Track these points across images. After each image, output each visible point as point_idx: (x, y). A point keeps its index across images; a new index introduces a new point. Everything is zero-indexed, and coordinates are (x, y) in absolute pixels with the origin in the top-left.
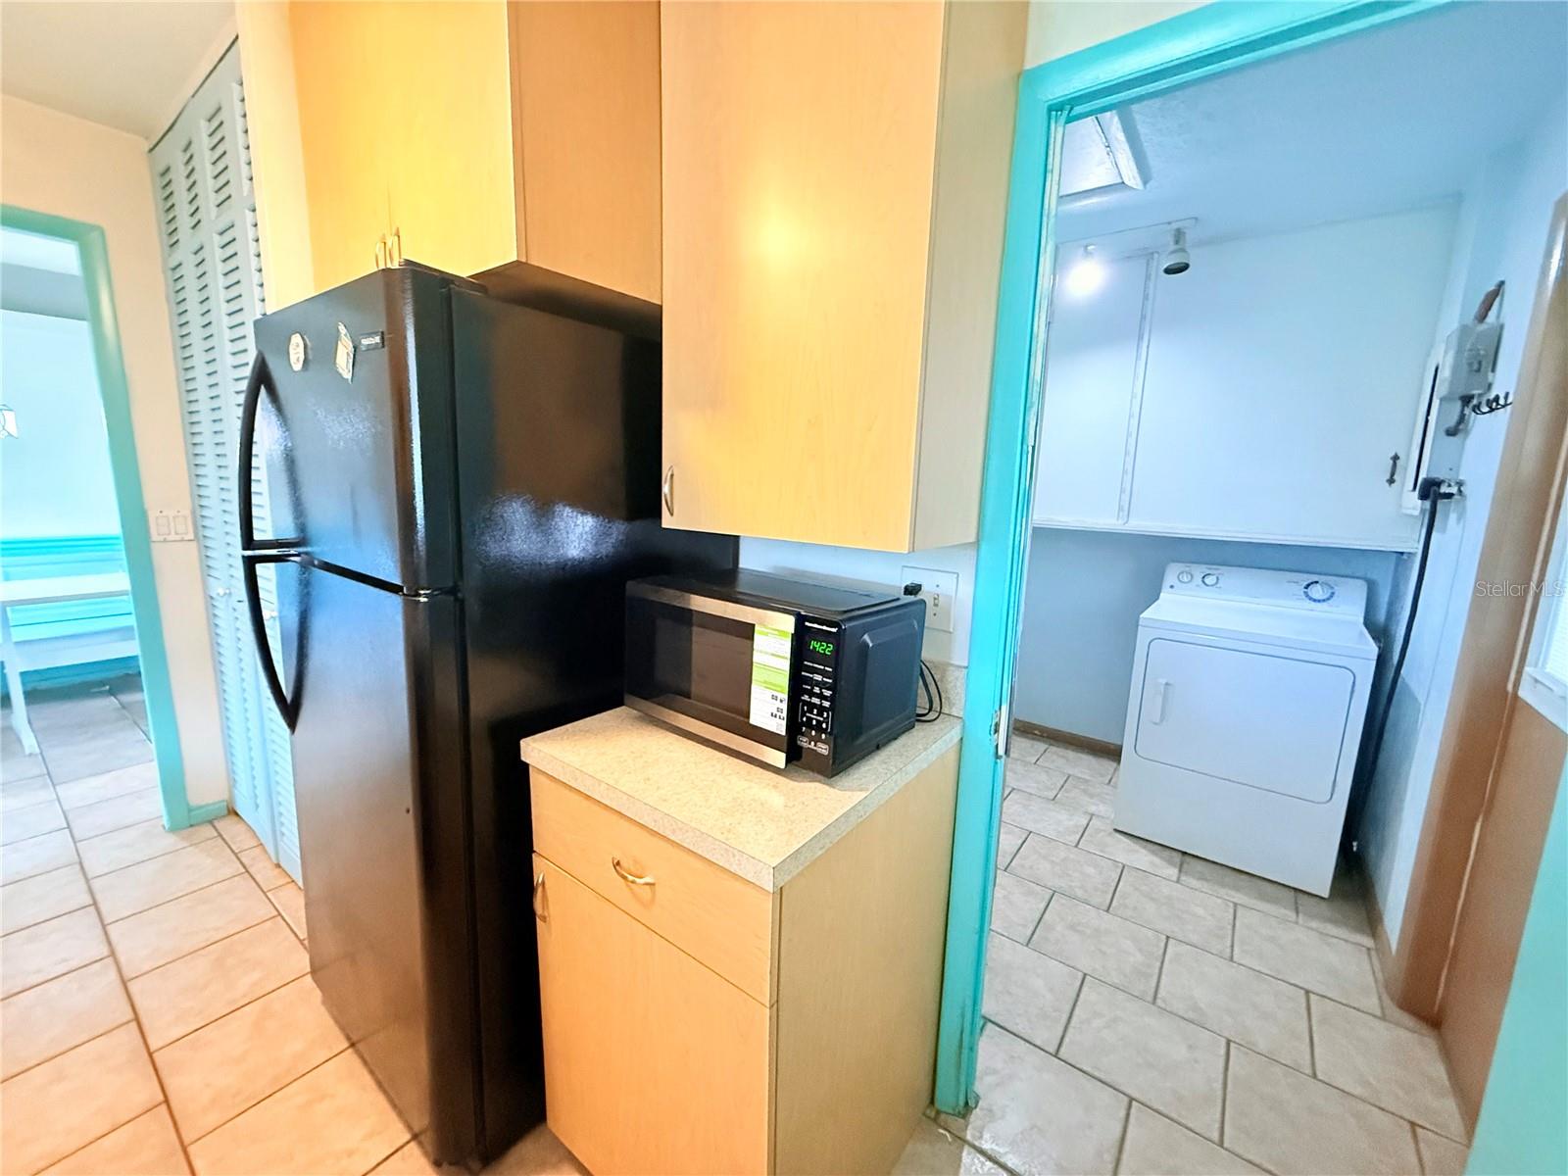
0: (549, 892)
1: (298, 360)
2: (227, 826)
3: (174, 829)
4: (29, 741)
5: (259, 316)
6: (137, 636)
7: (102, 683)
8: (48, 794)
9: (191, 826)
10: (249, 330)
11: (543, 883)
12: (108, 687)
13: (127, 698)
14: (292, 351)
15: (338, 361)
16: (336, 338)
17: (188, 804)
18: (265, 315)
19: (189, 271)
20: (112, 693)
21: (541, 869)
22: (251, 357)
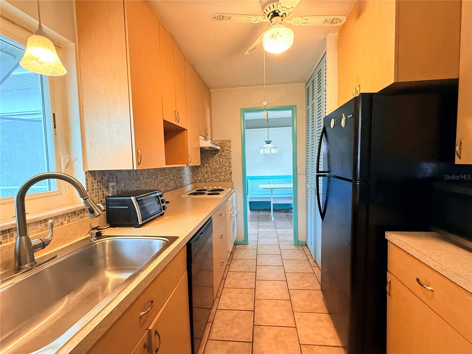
0: (392, 286)
1: (332, 125)
2: (305, 248)
3: (295, 245)
4: (273, 218)
5: (324, 117)
6: (293, 199)
7: (284, 210)
8: (275, 230)
9: (298, 245)
10: (322, 121)
11: (390, 282)
12: (285, 211)
13: (288, 214)
14: (331, 123)
15: (342, 123)
16: (342, 117)
17: (298, 239)
18: (326, 116)
19: (310, 110)
20: (286, 212)
21: (390, 277)
22: (322, 128)
